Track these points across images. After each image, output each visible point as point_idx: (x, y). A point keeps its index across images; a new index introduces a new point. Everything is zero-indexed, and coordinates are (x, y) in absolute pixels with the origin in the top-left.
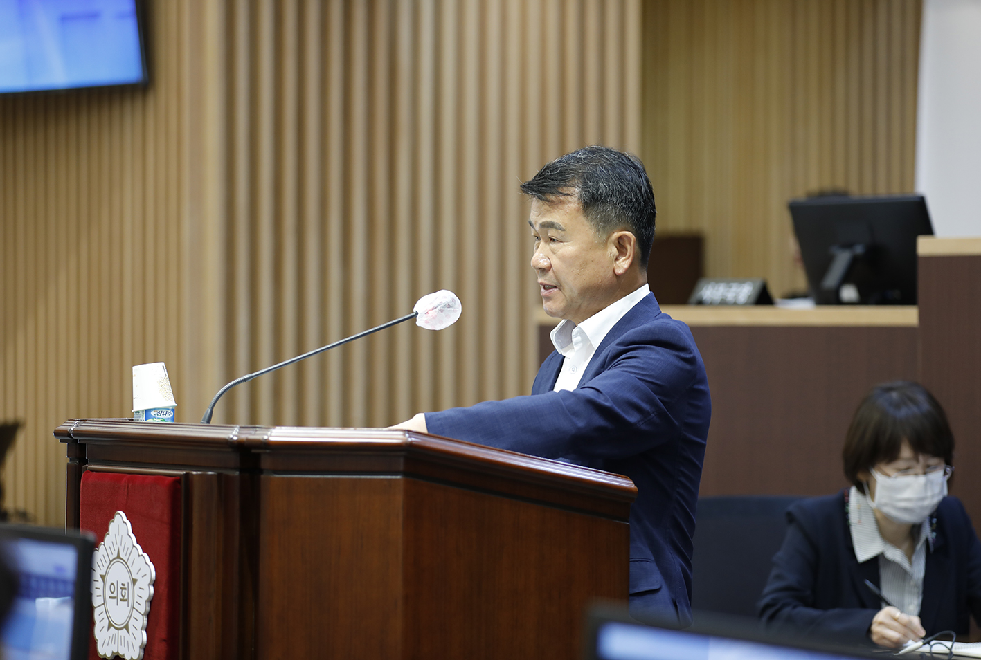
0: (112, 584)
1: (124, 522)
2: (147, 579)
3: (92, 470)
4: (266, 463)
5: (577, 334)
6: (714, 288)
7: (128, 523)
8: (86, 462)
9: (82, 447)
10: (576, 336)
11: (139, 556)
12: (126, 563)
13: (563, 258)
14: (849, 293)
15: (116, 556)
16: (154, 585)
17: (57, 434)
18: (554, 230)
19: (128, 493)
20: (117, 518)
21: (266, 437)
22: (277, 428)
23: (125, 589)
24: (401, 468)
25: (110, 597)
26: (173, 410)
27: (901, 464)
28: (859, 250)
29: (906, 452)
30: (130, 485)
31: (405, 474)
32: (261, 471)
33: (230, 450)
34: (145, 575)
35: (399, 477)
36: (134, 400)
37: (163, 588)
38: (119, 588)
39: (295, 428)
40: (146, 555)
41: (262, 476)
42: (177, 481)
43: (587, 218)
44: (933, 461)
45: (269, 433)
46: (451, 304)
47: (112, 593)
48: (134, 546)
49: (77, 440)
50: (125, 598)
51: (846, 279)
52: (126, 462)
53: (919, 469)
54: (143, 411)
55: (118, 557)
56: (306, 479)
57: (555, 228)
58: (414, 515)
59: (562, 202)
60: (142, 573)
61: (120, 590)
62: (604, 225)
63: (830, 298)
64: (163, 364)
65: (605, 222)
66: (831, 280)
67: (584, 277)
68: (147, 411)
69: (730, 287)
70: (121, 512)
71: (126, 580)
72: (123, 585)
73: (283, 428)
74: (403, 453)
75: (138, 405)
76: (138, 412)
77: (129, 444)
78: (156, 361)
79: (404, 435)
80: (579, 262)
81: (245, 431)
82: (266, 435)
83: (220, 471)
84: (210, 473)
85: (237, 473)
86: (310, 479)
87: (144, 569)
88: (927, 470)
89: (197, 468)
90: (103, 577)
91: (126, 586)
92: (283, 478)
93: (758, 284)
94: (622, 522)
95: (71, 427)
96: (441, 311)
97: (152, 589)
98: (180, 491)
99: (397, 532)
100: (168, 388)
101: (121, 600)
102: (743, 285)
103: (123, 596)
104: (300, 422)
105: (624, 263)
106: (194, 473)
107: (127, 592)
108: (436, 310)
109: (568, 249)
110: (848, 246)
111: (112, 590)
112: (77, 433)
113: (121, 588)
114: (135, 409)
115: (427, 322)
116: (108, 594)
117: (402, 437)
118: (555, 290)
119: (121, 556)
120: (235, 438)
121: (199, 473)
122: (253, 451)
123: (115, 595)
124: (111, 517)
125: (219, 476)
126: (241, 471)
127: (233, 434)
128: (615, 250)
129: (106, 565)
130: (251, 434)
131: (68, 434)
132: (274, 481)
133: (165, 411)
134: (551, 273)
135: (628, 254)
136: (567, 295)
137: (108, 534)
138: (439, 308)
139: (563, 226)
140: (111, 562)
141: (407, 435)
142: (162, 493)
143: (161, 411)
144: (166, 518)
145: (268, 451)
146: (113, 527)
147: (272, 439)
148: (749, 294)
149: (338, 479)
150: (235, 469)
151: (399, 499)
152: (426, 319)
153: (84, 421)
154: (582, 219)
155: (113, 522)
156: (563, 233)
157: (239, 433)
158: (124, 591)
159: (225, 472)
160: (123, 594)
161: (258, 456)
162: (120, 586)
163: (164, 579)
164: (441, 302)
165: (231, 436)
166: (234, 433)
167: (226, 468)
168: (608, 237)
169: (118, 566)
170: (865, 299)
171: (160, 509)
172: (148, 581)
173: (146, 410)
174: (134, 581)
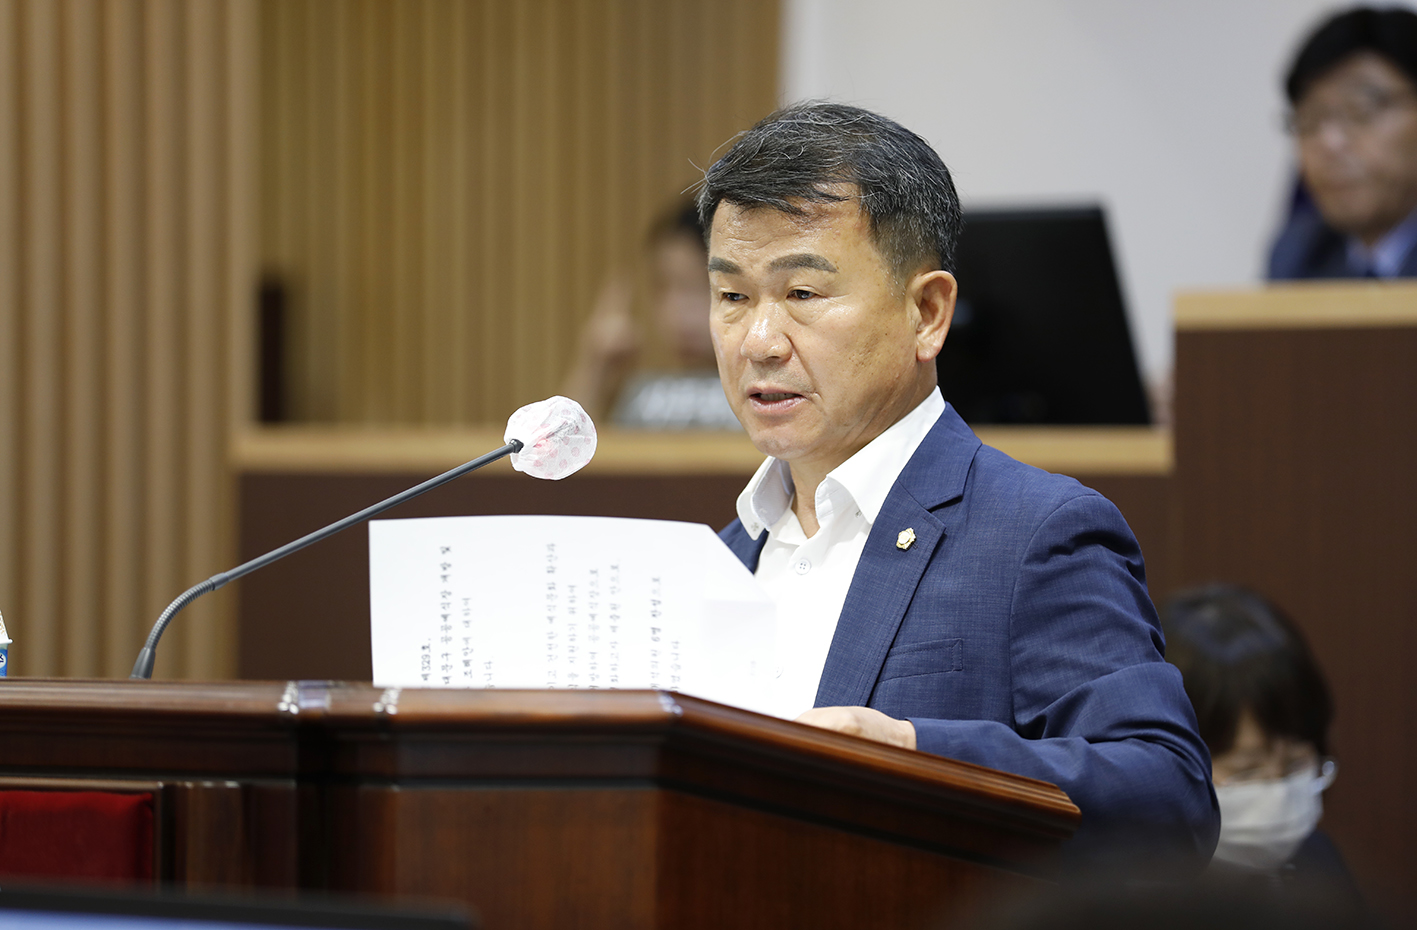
5: (824, 495)
10: (823, 498)
13: (830, 332)
18: (812, 272)
21: (376, 706)
26: (6, 652)
27: (1238, 760)
29: (1248, 736)
31: (659, 781)
43: (878, 241)
44: (1301, 751)
46: (581, 427)
53: (1271, 767)
56: (459, 794)
57: (816, 267)
58: (677, 868)
59: (821, 214)
62: (903, 261)
65: (905, 253)
67: (871, 369)
74: (658, 738)
80: (865, 339)
82: (378, 701)
83: (247, 781)
84: (230, 785)
86: (468, 794)
88: (1287, 770)
92: (414, 794)
96: (565, 440)
98: (152, 824)
105: (932, 336)
106: (189, 785)
108: (556, 438)
109: (839, 311)
115: (538, 464)
118: (798, 401)
120: (295, 709)
121: (203, 784)
125: (245, 791)
126: (299, 778)
127: (286, 700)
128: (916, 311)
134: (794, 364)
135: (939, 317)
136: (827, 409)
138: (560, 434)
139: (831, 262)
150: (288, 775)
151: (649, 835)
152: (536, 457)
154: (867, 248)
156: (831, 276)
159: (262, 783)
164: (565, 423)
165: (284, 707)
168: (908, 284)
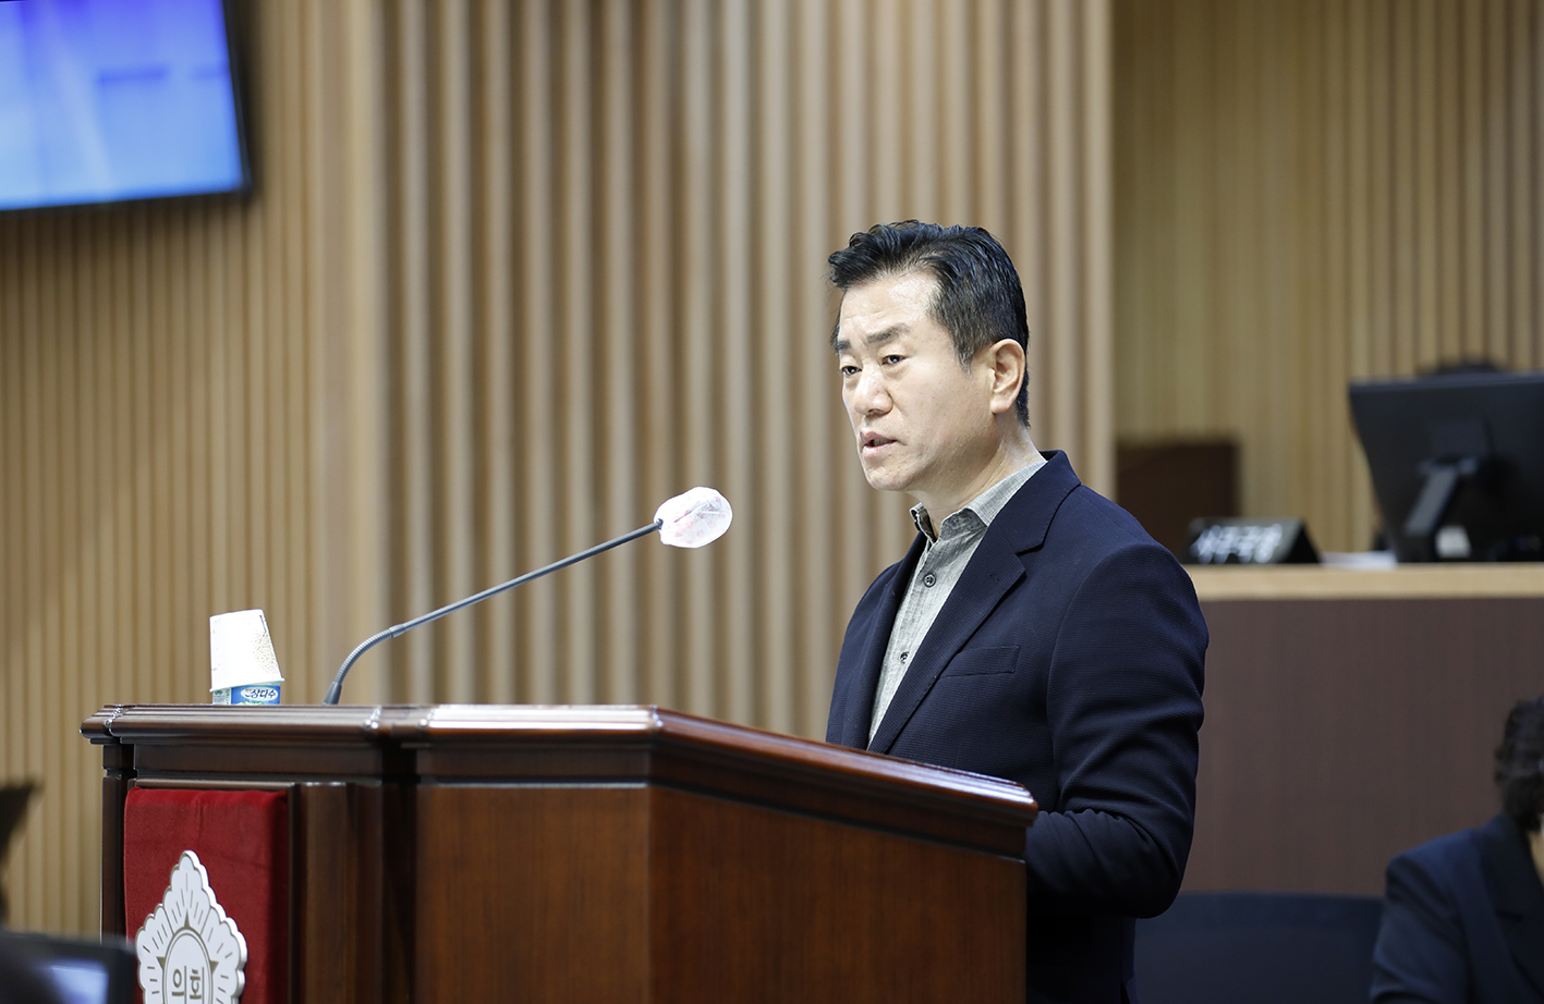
0: (177, 971)
1: (196, 869)
2: (234, 962)
3: (144, 787)
4: (424, 764)
6: (1217, 535)
7: (202, 869)
8: (134, 775)
9: (127, 750)
11: (221, 923)
12: (199, 936)
14: (1452, 541)
15: (183, 925)
16: (244, 970)
17: (87, 730)
19: (202, 820)
20: (184, 862)
21: (423, 722)
22: (442, 706)
23: (198, 978)
24: (646, 769)
25: (174, 994)
26: (278, 688)
28: (1468, 467)
30: (205, 807)
31: (652, 779)
32: (417, 779)
33: (365, 745)
34: (231, 954)
35: (641, 786)
36: (213, 673)
37: (260, 975)
38: (188, 978)
39: (472, 706)
40: (231, 922)
41: (420, 787)
42: (281, 798)
45: (429, 716)
46: (714, 505)
47: (177, 985)
48: (211, 907)
49: (118, 738)
50: (198, 994)
51: (1445, 519)
52: (199, 771)
54: (227, 690)
55: (187, 926)
56: (489, 790)
58: (668, 846)
60: (225, 951)
61: (189, 981)
63: (1421, 552)
64: (260, 612)
66: (1420, 520)
68: (236, 690)
69: (1245, 534)
70: (191, 853)
71: (200, 964)
72: (195, 972)
73: (453, 706)
74: (648, 746)
75: (221, 680)
76: (219, 692)
77: (203, 742)
78: (249, 607)
79: (650, 716)
81: (391, 714)
82: (425, 718)
83: (352, 781)
84: (335, 784)
85: (378, 783)
86: (497, 790)
87: (230, 944)
89: (313, 776)
90: (162, 961)
91: (200, 974)
92: (453, 789)
93: (1292, 528)
94: (1013, 860)
95: (109, 718)
96: (700, 516)
97: (242, 977)
98: (286, 815)
99: (640, 876)
100: (269, 651)
101: (192, 997)
102: (1267, 529)
103: (195, 991)
104: (481, 696)
106: (309, 784)
107: (200, 983)
108: (692, 514)
110: (1449, 460)
111: (177, 982)
112: (119, 727)
113: (192, 978)
114: (215, 687)
115: (678, 535)
116: (171, 988)
117: (646, 719)
119: (191, 925)
120: (375, 726)
121: (317, 784)
122: (405, 745)
123: (181, 989)
124: (173, 861)
125: (350, 787)
126: (385, 778)
127: (373, 719)
129: (166, 941)
130: (400, 719)
131: (103, 729)
132: (437, 794)
133: (265, 689)
137: (170, 890)
138: (696, 511)
140: (174, 935)
141: (655, 716)
142: (257, 819)
143: (257, 689)
144: (263, 859)
145: (427, 745)
146: (177, 877)
147: (434, 725)
148: (1276, 545)
149: (543, 791)
150: (375, 776)
151: (643, 820)
152: (675, 531)
153: (129, 707)
155: (178, 868)
157: (381, 717)
158: (195, 982)
159: (359, 782)
160: (195, 988)
161: (412, 754)
162: (190, 973)
163: (261, 959)
164: (698, 503)
165: (368, 722)
166: (373, 717)
167: (361, 775)
169: (187, 943)
170: (1479, 553)
171: (254, 845)
172: (236, 964)
173: (233, 689)
174: (213, 965)
